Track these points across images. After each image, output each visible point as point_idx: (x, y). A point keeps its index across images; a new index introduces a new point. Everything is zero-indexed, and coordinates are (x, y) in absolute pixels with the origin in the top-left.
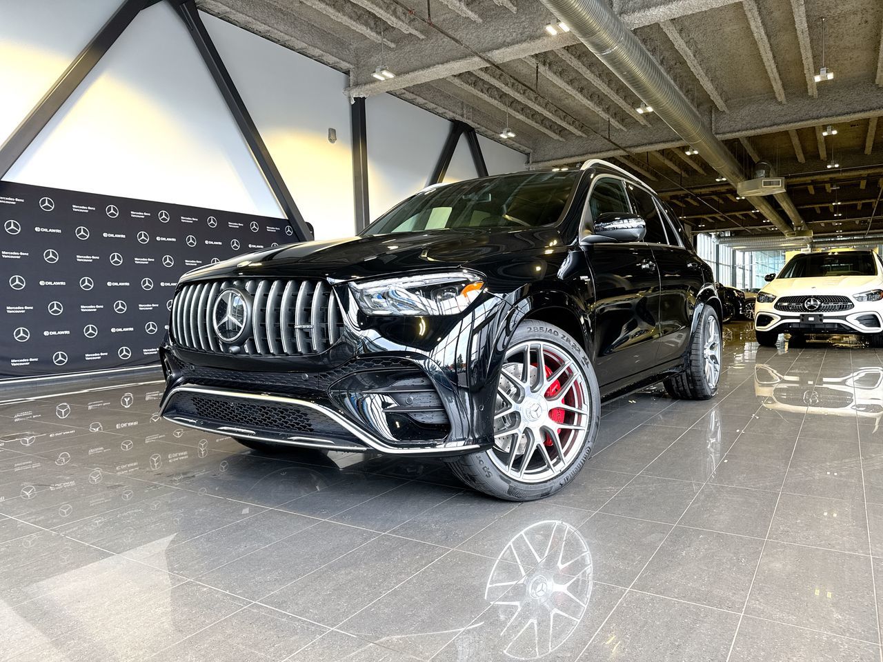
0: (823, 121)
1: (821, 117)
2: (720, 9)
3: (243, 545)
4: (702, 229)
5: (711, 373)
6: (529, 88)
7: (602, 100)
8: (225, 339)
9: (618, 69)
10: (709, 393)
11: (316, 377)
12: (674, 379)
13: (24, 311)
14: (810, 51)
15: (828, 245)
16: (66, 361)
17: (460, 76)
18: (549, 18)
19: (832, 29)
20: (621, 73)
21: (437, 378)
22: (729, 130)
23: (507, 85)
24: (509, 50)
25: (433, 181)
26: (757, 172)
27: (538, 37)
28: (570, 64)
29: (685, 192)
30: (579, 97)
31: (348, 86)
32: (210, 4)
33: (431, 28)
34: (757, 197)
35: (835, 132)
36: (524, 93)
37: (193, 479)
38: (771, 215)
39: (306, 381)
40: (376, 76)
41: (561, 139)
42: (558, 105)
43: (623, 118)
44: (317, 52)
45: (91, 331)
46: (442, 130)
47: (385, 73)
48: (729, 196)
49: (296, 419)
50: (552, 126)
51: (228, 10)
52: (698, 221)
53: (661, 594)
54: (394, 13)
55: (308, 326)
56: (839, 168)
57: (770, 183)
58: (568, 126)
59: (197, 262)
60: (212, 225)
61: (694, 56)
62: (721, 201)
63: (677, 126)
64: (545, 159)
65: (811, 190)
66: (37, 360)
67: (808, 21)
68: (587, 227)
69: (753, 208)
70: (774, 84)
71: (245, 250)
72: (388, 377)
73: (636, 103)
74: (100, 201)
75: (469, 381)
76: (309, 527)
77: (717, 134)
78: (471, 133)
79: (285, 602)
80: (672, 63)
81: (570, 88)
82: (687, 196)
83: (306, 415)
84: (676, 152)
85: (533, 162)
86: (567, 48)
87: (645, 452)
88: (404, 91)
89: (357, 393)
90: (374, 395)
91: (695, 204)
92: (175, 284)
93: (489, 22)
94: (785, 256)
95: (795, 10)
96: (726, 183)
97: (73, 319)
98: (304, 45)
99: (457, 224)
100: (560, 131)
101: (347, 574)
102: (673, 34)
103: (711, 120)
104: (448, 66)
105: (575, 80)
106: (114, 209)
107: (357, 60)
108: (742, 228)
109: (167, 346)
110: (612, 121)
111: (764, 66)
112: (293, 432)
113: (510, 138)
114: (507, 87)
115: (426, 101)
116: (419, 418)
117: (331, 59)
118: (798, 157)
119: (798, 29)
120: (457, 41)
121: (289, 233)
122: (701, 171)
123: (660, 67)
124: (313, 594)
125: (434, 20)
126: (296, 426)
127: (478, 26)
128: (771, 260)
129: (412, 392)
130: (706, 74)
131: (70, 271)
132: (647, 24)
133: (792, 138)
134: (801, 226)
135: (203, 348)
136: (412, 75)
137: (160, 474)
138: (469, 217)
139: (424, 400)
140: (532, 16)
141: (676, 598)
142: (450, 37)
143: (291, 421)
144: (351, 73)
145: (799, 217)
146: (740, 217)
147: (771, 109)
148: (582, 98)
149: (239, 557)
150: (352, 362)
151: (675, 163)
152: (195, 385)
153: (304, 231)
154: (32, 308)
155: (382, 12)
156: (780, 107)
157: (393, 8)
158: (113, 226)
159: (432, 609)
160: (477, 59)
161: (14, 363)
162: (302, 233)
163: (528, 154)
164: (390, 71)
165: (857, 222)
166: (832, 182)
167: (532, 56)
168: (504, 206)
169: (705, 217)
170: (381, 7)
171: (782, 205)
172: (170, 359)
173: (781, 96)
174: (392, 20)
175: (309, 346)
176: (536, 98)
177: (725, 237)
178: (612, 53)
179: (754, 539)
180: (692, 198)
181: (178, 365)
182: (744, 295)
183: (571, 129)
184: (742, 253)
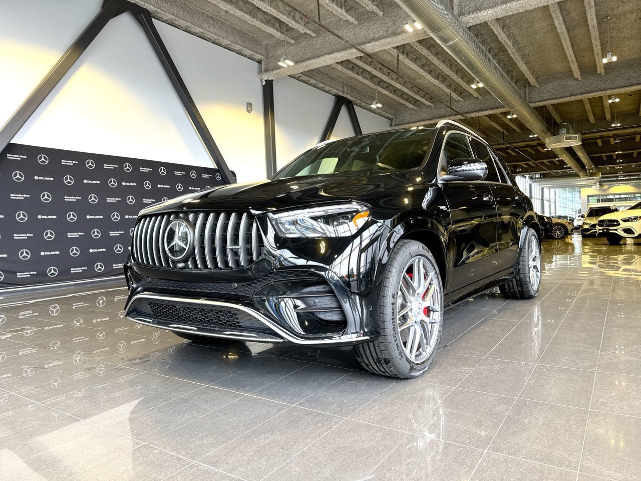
0: (609, 92)
1: (607, 89)
2: (532, 11)
3: (186, 415)
4: (519, 172)
5: (534, 279)
6: (392, 71)
7: (445, 79)
8: (174, 258)
9: (457, 55)
10: (533, 294)
11: (243, 285)
12: (507, 284)
13: (26, 238)
14: (599, 41)
15: (612, 183)
16: (57, 274)
17: (341, 63)
18: (407, 19)
19: (615, 25)
20: (460, 58)
21: (335, 285)
22: (539, 99)
23: (376, 69)
24: (378, 43)
25: (323, 139)
26: (560, 130)
27: (399, 34)
28: (422, 52)
29: (506, 146)
30: (429, 77)
31: (260, 72)
32: (160, 13)
33: (321, 27)
34: (560, 148)
35: (617, 100)
36: (388, 75)
37: (148, 362)
38: (570, 161)
39: (235, 288)
40: (280, 64)
41: (415, 108)
42: (414, 84)
43: (462, 92)
44: (238, 47)
45: (75, 251)
46: (328, 103)
47: (287, 61)
48: (539, 148)
49: (228, 318)
50: (409, 99)
51: (174, 18)
52: (516, 167)
53: (512, 454)
54: (294, 18)
55: (236, 247)
56: (620, 126)
57: (570, 138)
58: (421, 98)
59: (152, 200)
60: (163, 173)
61: (513, 46)
62: (533, 152)
63: (501, 96)
64: (404, 123)
65: (599, 142)
66: (35, 273)
67: (597, 19)
68: (443, 169)
69: (557, 157)
70: (572, 65)
71: (186, 191)
72: (298, 285)
73: (470, 81)
74: (81, 157)
75: (359, 288)
76: (236, 400)
77: (530, 102)
78: (350, 105)
79: (218, 461)
80: (497, 51)
81: (422, 71)
82: (508, 148)
83: (235, 315)
84: (500, 116)
85: (395, 125)
86: (420, 42)
87: (489, 340)
88: (300, 75)
89: (274, 298)
90: (287, 299)
91: (514, 154)
92: (135, 217)
93: (363, 23)
94: (580, 191)
95: (588, 11)
96: (537, 139)
97: (62, 243)
98: (229, 42)
99: (343, 169)
100: (415, 102)
101: (266, 439)
102: (497, 30)
103: (526, 93)
104: (332, 56)
105: (426, 65)
106: (92, 163)
107: (267, 53)
108: (548, 171)
109: (129, 264)
110: (453, 94)
111: (565, 52)
112: (226, 328)
113: (378, 108)
114: (376, 71)
115: (317, 82)
116: (322, 316)
117: (248, 52)
118: (589, 118)
119: (590, 24)
120: (339, 37)
121: (218, 179)
122: (518, 130)
123: (488, 54)
124: (240, 455)
125: (323, 23)
126: (228, 323)
127: (355, 26)
128: (570, 195)
129: (317, 297)
130: (522, 59)
131: (60, 208)
132: (479, 23)
133: (585, 105)
134: (592, 170)
135: (157, 265)
136: (307, 63)
137: (124, 359)
138: (351, 165)
139: (326, 302)
140: (394, 18)
141: (524, 458)
142: (335, 35)
143: (224, 319)
144: (263, 62)
145: (591, 162)
146: (547, 163)
147: (570, 84)
148: (431, 78)
149: (183, 424)
150: (271, 273)
151: (499, 124)
152: (151, 293)
153: (229, 176)
154: (32, 235)
155: (285, 17)
156: (576, 82)
157: (293, 14)
158: (91, 175)
159: (333, 468)
160: (354, 50)
161: (19, 275)
162: (227, 178)
163: (391, 120)
164: (291, 60)
165: (633, 166)
166: (615, 137)
167: (394, 47)
168: (377, 157)
169: (521, 163)
170: (284, 14)
171: (578, 154)
172: (132, 273)
173: (577, 74)
174: (292, 24)
175: (237, 262)
176: (397, 79)
177: (536, 178)
178: (454, 44)
179: (580, 410)
180: (512, 150)
181: (138, 278)
182: (552, 221)
183: (423, 100)
184: (548, 190)
